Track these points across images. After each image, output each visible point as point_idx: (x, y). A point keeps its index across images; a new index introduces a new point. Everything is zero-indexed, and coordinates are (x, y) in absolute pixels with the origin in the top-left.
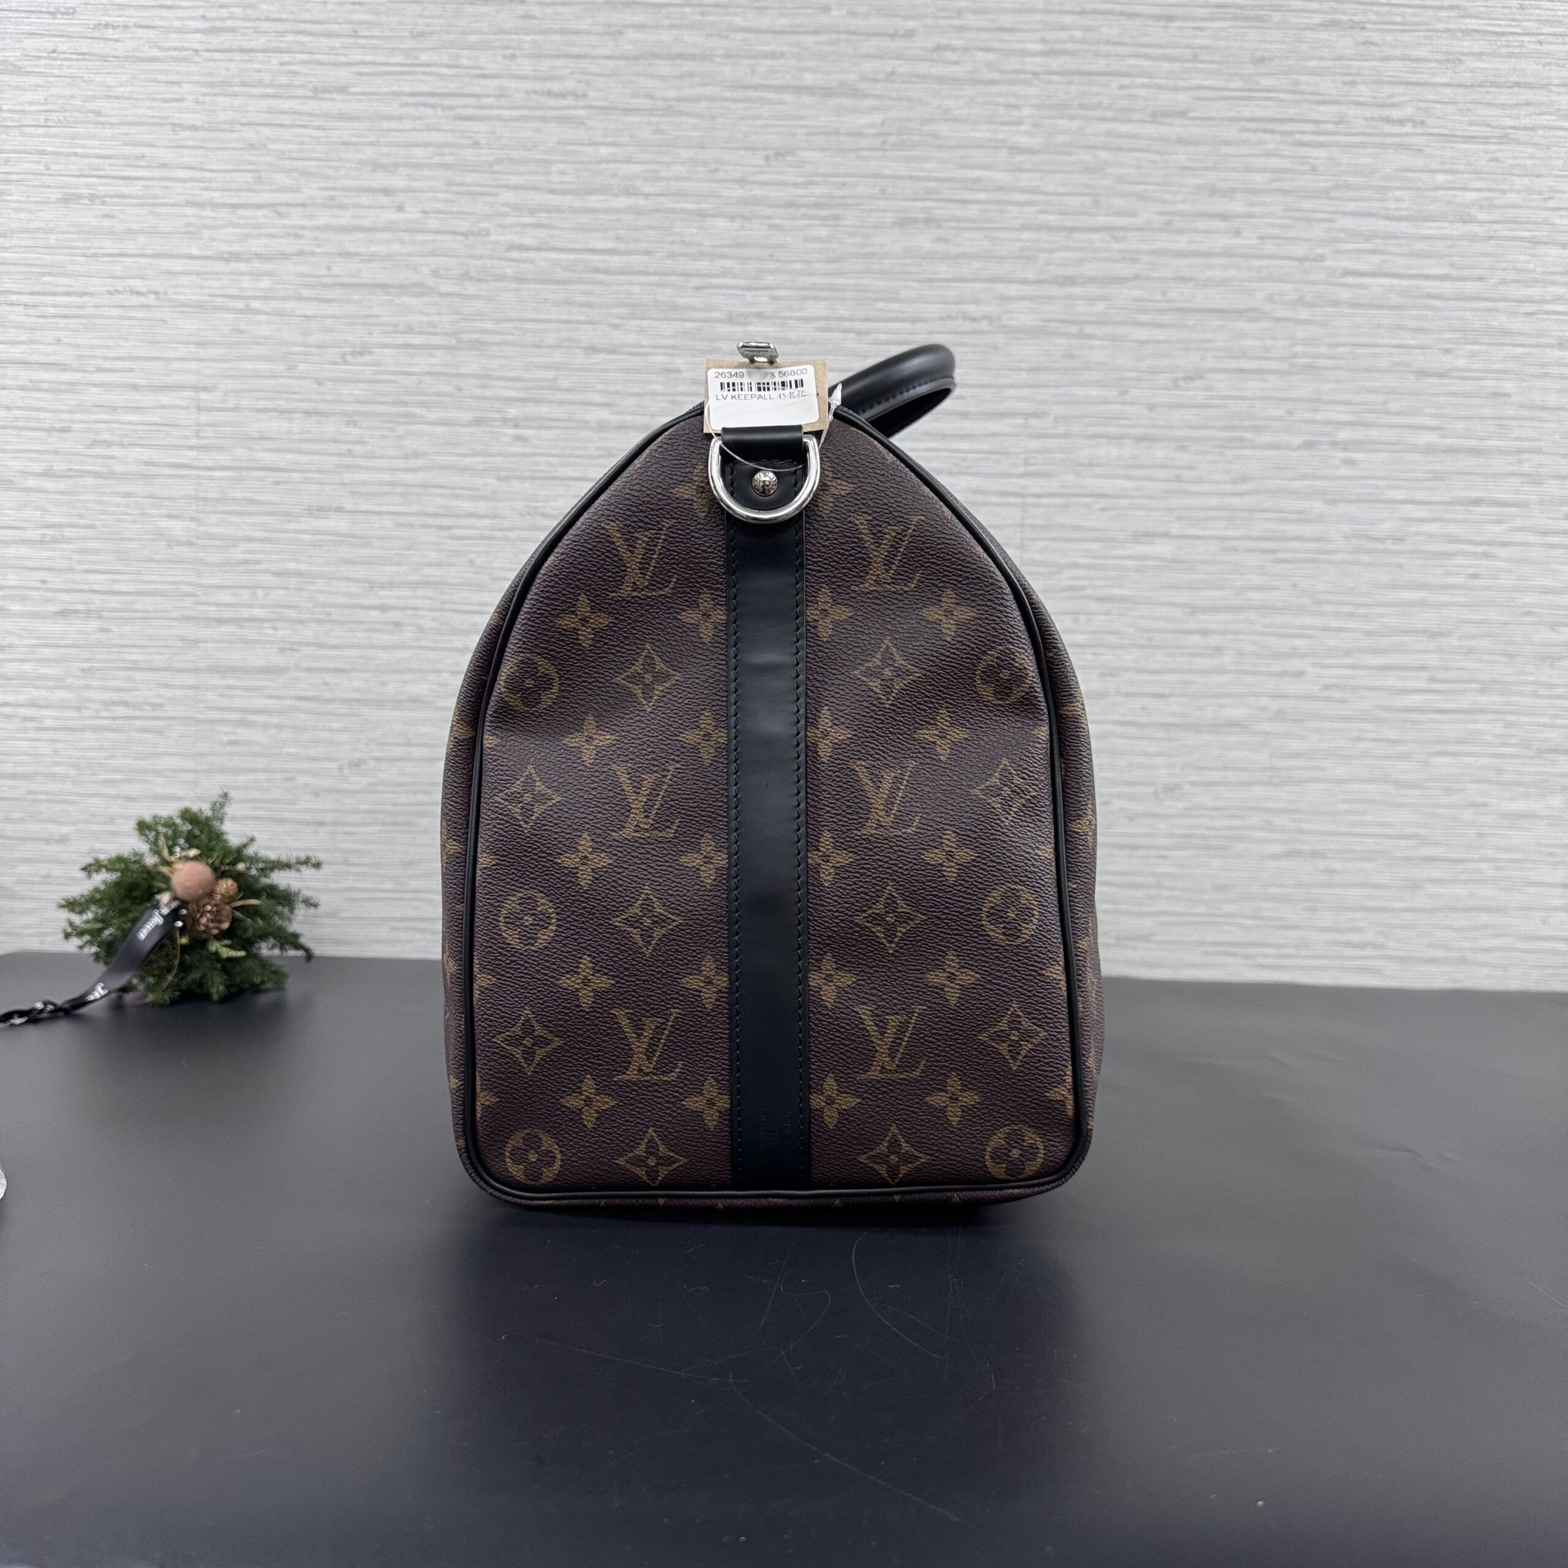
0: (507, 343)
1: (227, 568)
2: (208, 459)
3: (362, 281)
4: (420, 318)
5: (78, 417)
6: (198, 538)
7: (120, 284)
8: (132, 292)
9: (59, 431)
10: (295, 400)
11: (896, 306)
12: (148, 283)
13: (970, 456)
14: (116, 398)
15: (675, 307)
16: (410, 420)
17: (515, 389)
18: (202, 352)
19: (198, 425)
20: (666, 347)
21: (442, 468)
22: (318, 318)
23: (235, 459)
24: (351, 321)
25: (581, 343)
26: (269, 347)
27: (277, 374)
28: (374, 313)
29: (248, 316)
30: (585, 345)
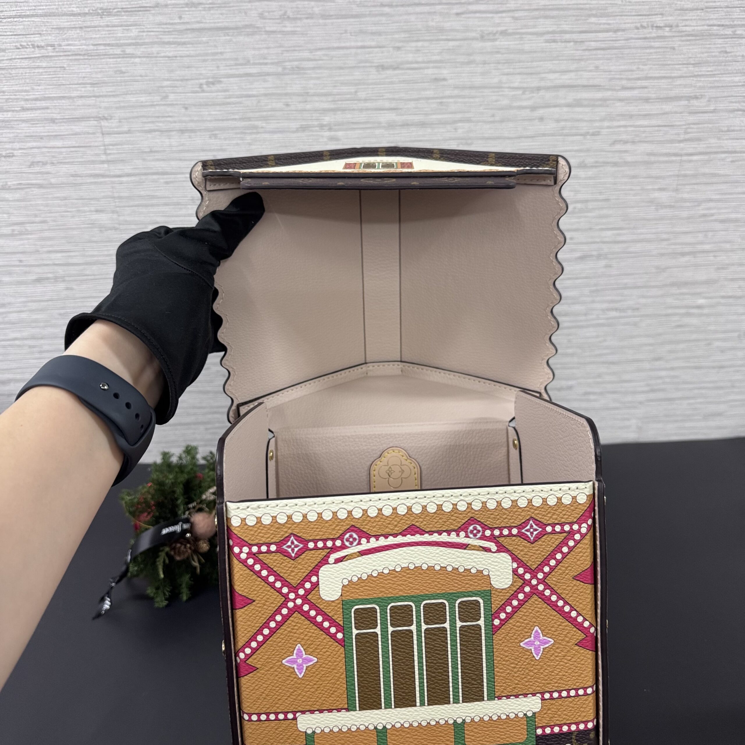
2: (116, 169)
3: (207, 26)
4: (253, 52)
5: (17, 145)
6: (120, 224)
7: (24, 40)
8: (33, 46)
9: (5, 157)
10: (171, 122)
11: (603, 20)
12: (44, 37)
13: (647, 129)
14: (40, 129)
15: (441, 30)
16: (255, 131)
18: (97, 90)
19: (104, 145)
20: (435, 62)
22: (178, 58)
23: (135, 168)
24: (203, 58)
25: (373, 63)
26: (145, 83)
27: (155, 103)
28: (219, 51)
29: (125, 59)
30: (376, 65)
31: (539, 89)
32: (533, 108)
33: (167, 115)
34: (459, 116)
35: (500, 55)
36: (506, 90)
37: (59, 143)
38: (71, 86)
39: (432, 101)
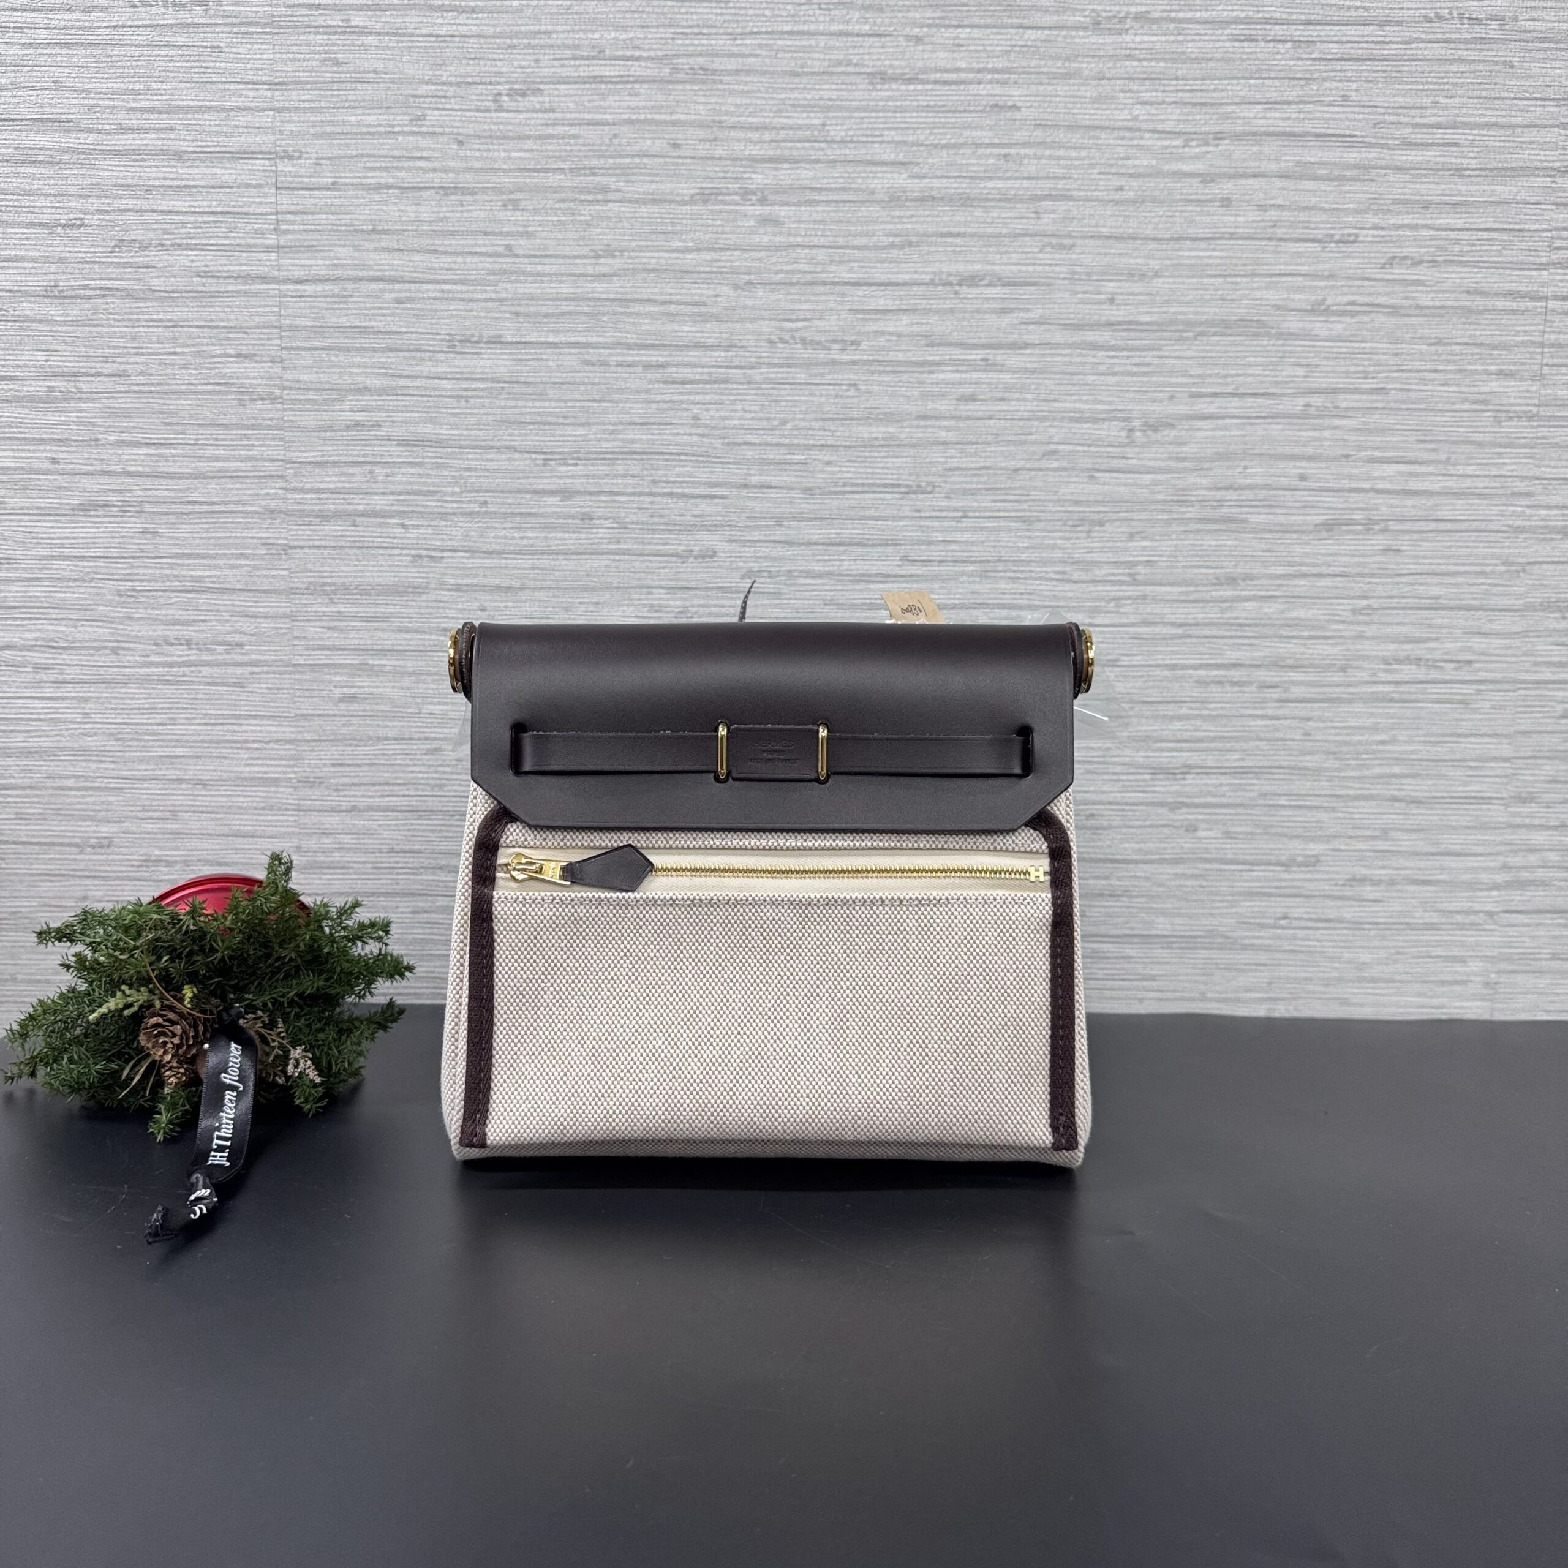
0: (749, 72)
1: (328, 434)
2: (294, 265)
4: (614, 35)
5: (95, 203)
6: (284, 389)
9: (64, 226)
10: (424, 170)
13: (1464, 235)
14: (149, 173)
16: (600, 197)
17: (761, 142)
18: (280, 98)
19: (277, 213)
20: (995, 71)
21: (649, 271)
22: (457, 39)
23: (335, 265)
24: (508, 41)
25: (864, 66)
26: (382, 85)
27: (396, 129)
28: (543, 28)
29: (346, 37)
30: (869, 70)
31: (1219, 137)
32: (1207, 178)
33: (419, 155)
34: (1045, 186)
35: (1136, 64)
36: (1147, 135)
37: (181, 205)
38: (227, 86)
39: (988, 151)
